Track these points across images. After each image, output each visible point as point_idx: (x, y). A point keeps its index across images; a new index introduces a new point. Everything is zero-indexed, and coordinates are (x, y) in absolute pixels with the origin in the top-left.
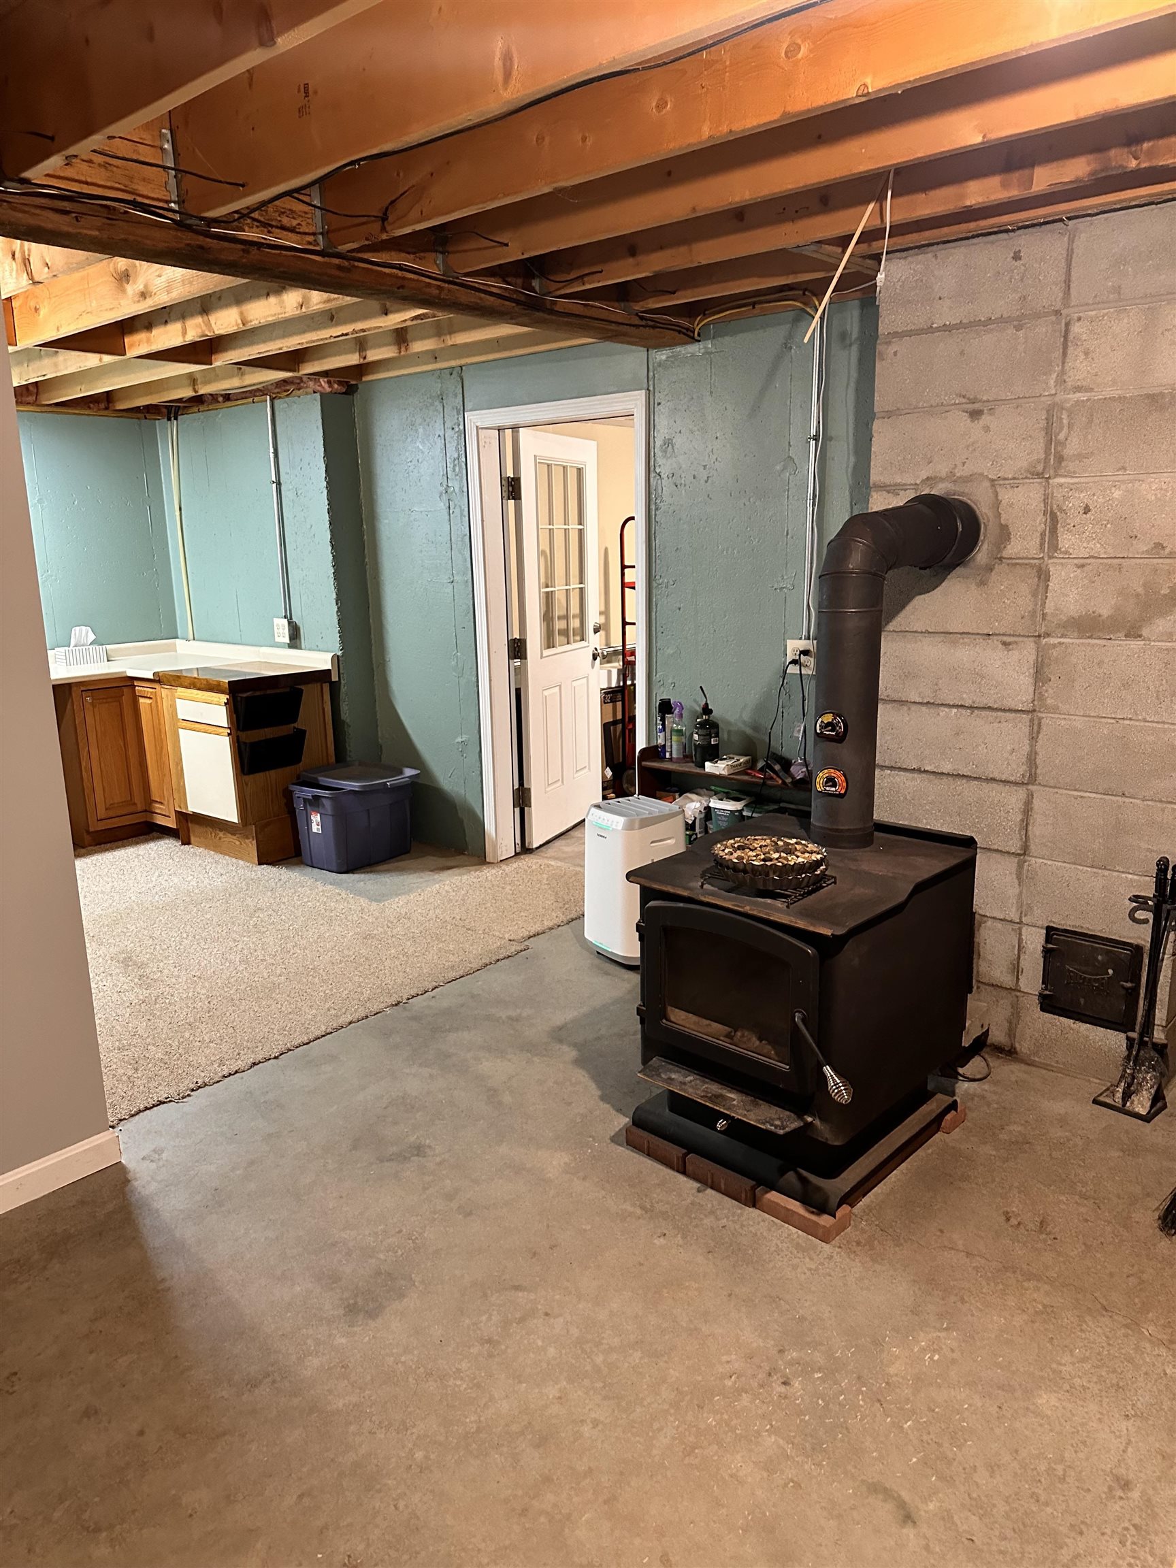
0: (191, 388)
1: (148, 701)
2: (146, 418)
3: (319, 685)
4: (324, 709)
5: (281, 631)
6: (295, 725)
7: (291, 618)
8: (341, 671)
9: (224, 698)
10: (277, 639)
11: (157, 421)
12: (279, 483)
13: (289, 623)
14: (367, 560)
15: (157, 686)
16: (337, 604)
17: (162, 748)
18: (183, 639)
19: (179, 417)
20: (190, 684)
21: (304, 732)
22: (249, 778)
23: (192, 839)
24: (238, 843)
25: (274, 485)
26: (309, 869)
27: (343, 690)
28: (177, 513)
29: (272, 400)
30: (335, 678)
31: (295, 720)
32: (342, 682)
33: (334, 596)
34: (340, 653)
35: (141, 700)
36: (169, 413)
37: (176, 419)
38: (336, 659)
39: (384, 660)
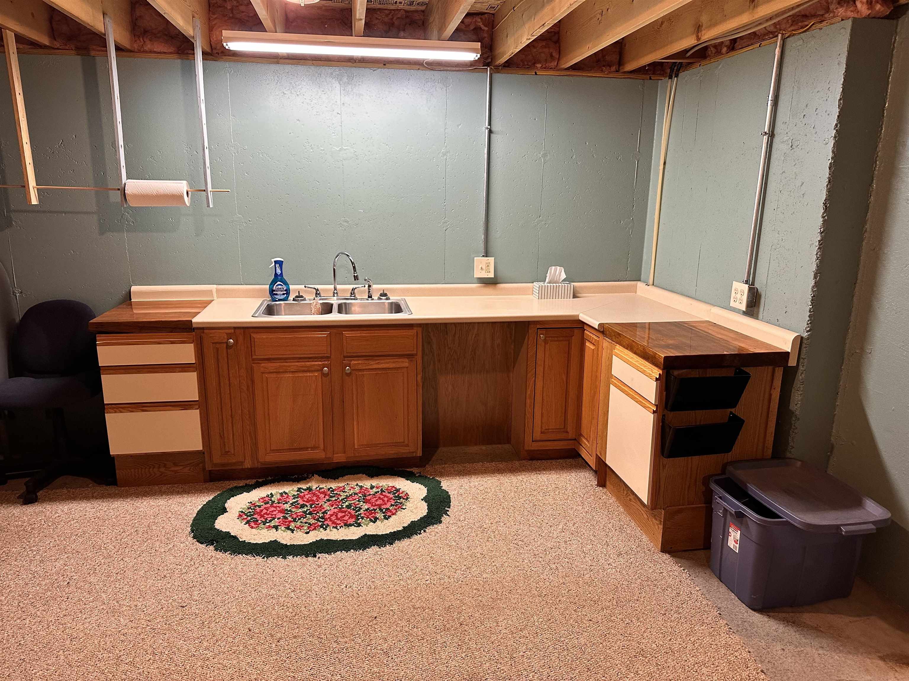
0: (694, 36)
1: (592, 347)
2: (650, 79)
3: (770, 368)
4: (770, 395)
5: (739, 296)
6: (733, 410)
7: (753, 284)
8: (802, 356)
9: (656, 372)
10: (732, 304)
11: (660, 81)
12: (771, 135)
13: (750, 289)
14: (867, 226)
15: (601, 335)
16: (815, 277)
18: (644, 282)
19: (680, 75)
20: (628, 345)
21: (743, 421)
22: (666, 461)
23: (608, 483)
24: (645, 516)
25: (766, 137)
26: (715, 582)
27: (800, 377)
28: (661, 167)
29: (784, 40)
30: (792, 362)
31: (734, 406)
32: (801, 368)
33: (814, 268)
34: (805, 335)
35: (588, 344)
36: (672, 71)
37: (677, 76)
38: (800, 342)
39: (862, 349)
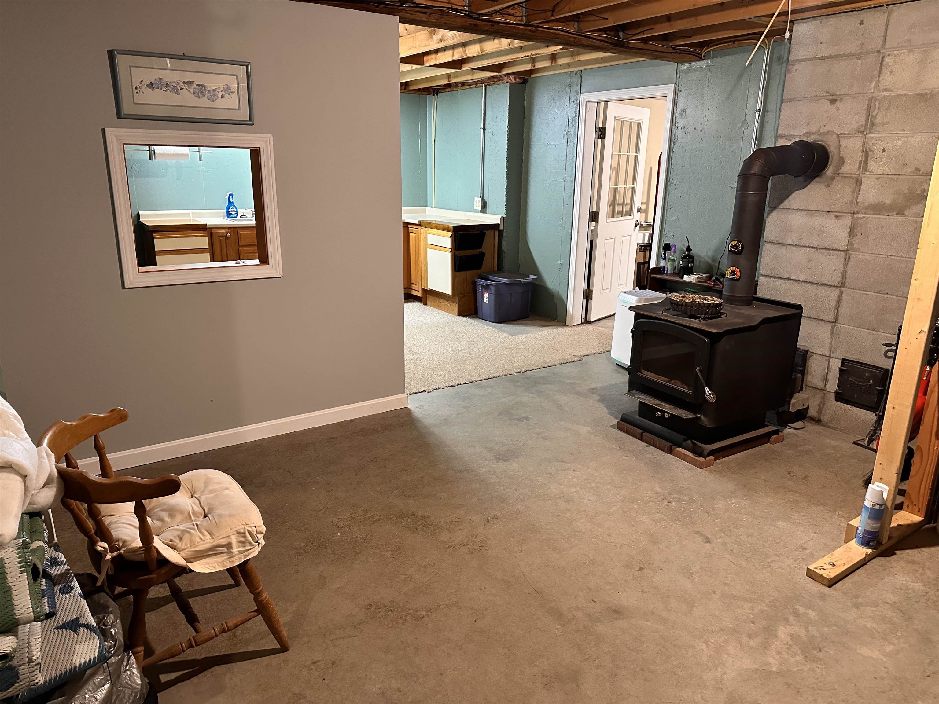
0: (447, 80)
1: (414, 235)
2: (422, 94)
3: (493, 231)
4: (494, 243)
5: (478, 204)
6: (480, 250)
7: (483, 198)
8: (505, 225)
9: (450, 234)
10: (475, 208)
11: (427, 96)
12: (484, 129)
13: (483, 200)
14: (523, 169)
15: (419, 227)
16: (506, 191)
17: (418, 258)
18: (430, 207)
19: (439, 94)
20: (435, 227)
21: (484, 254)
22: (457, 273)
23: (428, 302)
24: (449, 305)
25: (482, 130)
26: (481, 320)
27: (505, 234)
28: (433, 143)
29: (485, 86)
30: (501, 228)
31: (480, 247)
32: (505, 230)
33: (505, 187)
34: (505, 216)
35: (411, 234)
36: (434, 92)
37: (437, 95)
38: (503, 219)
39: (526, 221)
